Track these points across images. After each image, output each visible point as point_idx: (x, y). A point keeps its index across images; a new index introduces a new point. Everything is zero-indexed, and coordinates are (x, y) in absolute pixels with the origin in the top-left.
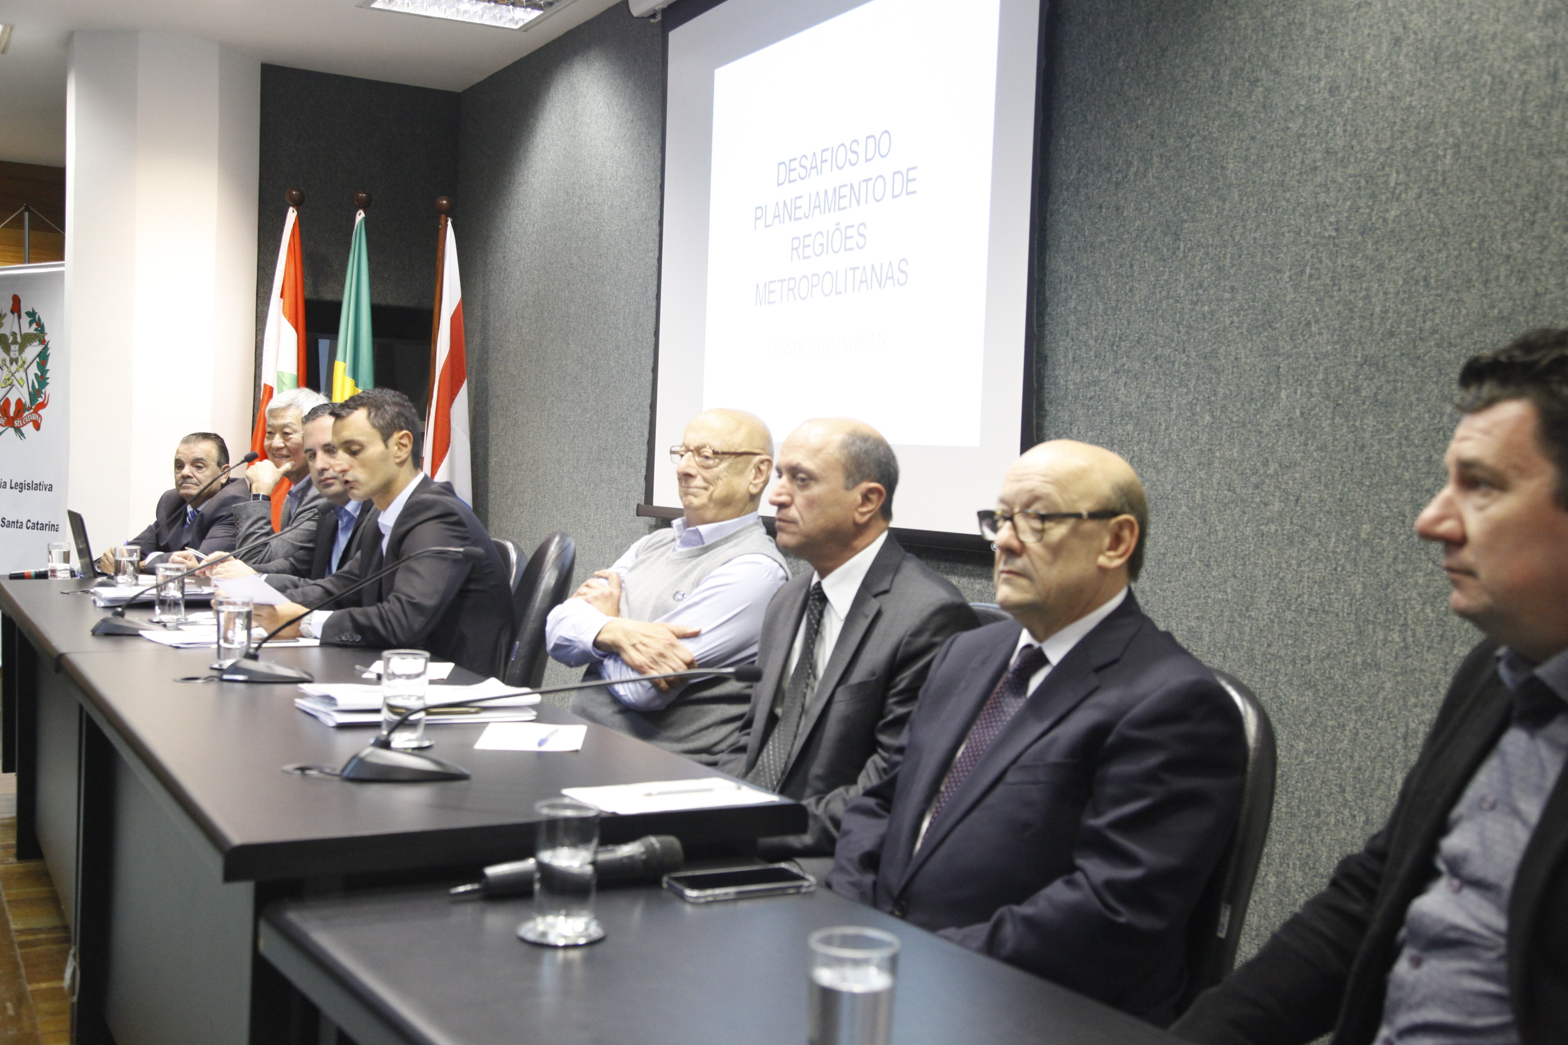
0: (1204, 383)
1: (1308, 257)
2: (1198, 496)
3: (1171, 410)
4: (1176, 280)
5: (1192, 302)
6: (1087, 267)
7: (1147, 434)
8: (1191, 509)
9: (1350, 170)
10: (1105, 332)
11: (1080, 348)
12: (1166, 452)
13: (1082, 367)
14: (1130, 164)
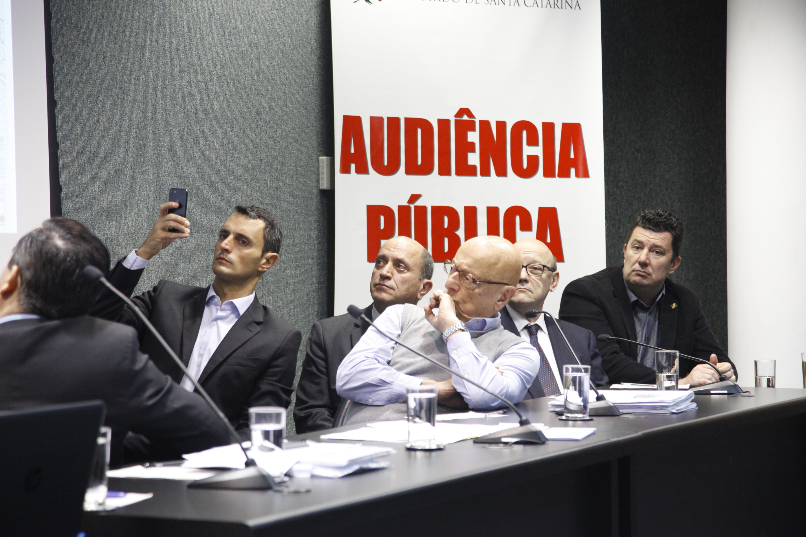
0: (143, 191)
1: (186, 121)
3: (127, 206)
4: (124, 120)
5: (133, 137)
6: (68, 97)
7: (114, 223)
10: (83, 147)
11: (67, 158)
12: (126, 234)
13: (69, 172)
14: (91, 31)
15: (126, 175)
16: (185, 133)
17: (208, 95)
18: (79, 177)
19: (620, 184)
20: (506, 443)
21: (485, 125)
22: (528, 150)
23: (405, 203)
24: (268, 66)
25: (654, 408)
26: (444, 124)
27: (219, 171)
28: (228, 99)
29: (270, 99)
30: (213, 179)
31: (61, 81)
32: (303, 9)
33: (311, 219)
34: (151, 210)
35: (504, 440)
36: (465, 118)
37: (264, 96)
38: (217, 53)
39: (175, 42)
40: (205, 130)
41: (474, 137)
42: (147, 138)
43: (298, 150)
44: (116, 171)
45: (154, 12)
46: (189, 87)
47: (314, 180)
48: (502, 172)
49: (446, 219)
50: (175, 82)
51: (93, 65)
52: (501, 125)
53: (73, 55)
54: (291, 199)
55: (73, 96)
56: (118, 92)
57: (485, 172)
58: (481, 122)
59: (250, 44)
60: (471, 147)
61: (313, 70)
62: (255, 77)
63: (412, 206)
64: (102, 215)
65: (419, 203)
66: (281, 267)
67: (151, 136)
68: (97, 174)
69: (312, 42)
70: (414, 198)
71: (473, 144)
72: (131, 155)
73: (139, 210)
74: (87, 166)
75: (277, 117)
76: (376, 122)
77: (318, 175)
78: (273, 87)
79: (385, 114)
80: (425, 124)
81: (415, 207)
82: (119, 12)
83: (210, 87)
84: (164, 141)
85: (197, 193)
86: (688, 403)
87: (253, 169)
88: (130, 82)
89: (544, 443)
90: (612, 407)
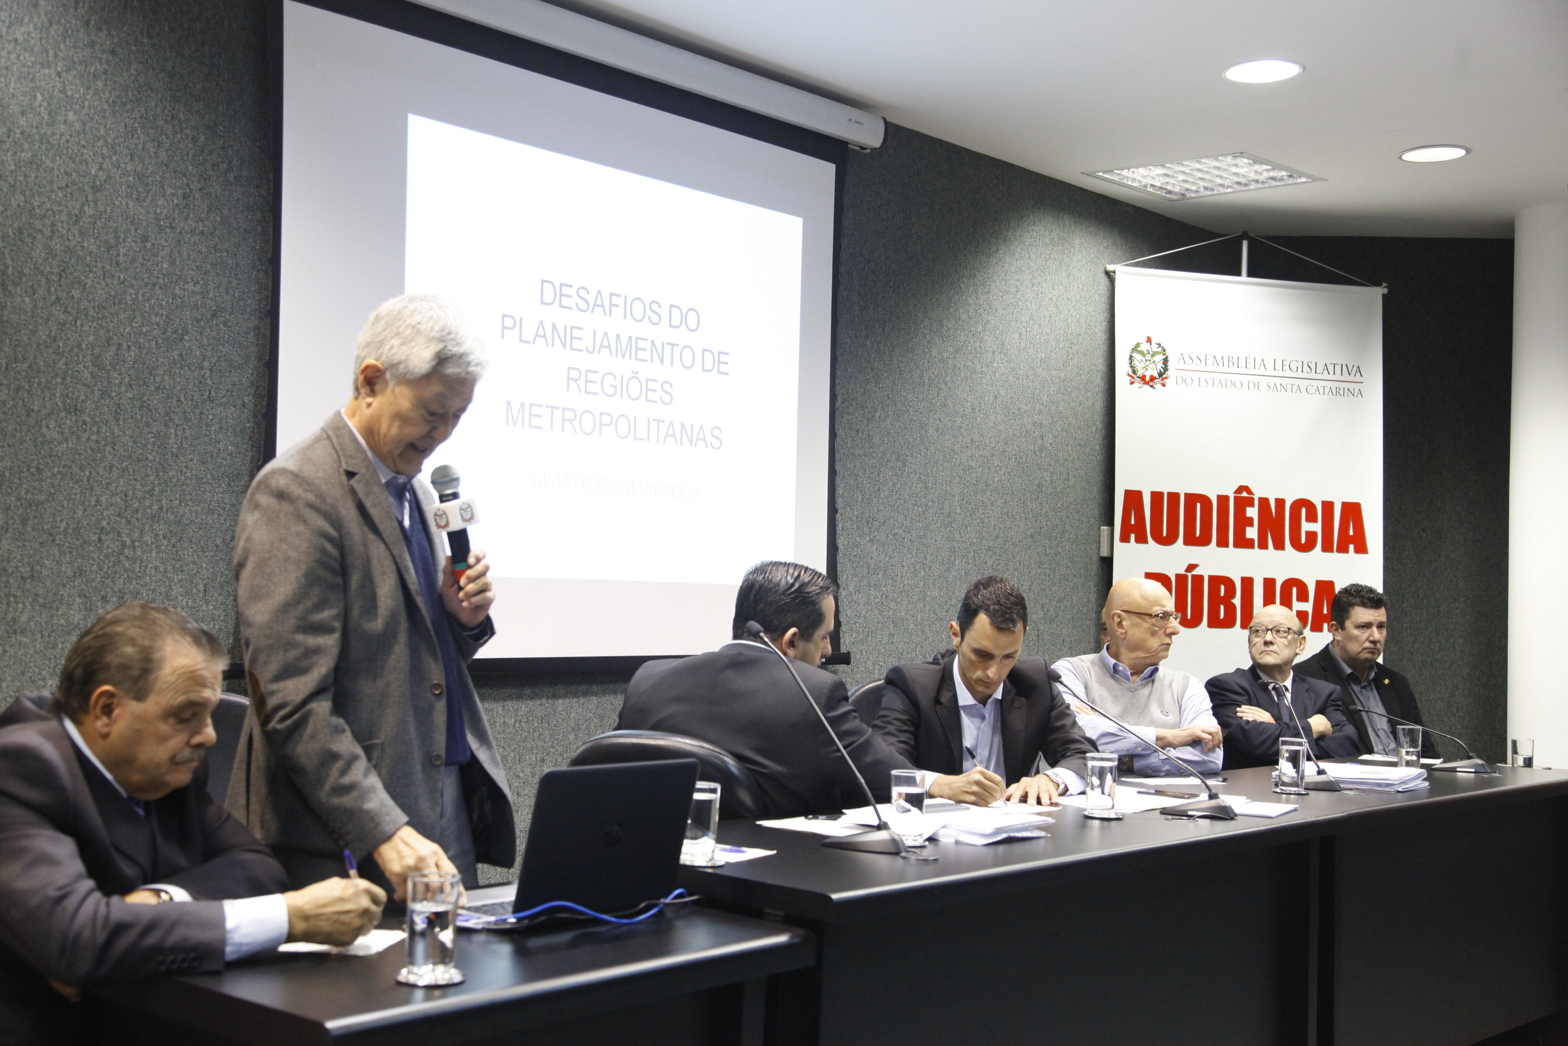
1: (965, 492)
2: (919, 618)
3: (903, 567)
4: (904, 490)
5: (913, 505)
6: (849, 468)
7: (890, 581)
8: (916, 626)
9: (981, 453)
10: (863, 513)
11: (847, 522)
12: (901, 592)
13: (847, 534)
14: (876, 410)
15: (904, 539)
16: (965, 502)
17: (989, 469)
18: (858, 539)
19: (1405, 561)
20: (1191, 816)
21: (1264, 502)
22: (1306, 527)
23: (1182, 572)
24: (1051, 444)
25: (1379, 785)
26: (1223, 500)
27: (997, 537)
28: (1009, 473)
29: (1052, 473)
30: (991, 545)
31: (844, 454)
32: (1089, 394)
33: (1091, 583)
34: (927, 570)
35: (1190, 813)
36: (1244, 494)
37: (1047, 470)
38: (1000, 431)
39: (959, 421)
40: (985, 500)
41: (1252, 512)
42: (926, 505)
43: (1079, 520)
44: (894, 535)
45: (938, 394)
46: (970, 462)
47: (1094, 548)
48: (1279, 546)
49: (1222, 588)
50: (956, 457)
51: (876, 440)
52: (1280, 503)
53: (858, 431)
54: (1070, 564)
55: (855, 467)
56: (899, 464)
57: (1263, 545)
58: (1260, 499)
59: (1034, 424)
60: (1250, 522)
61: (1097, 448)
62: (1038, 454)
63: (1189, 575)
64: (878, 574)
65: (1196, 572)
66: (1058, 626)
67: (930, 504)
68: (874, 537)
69: (1098, 423)
70: (1191, 567)
71: (1251, 519)
72: (909, 520)
73: (915, 570)
74: (866, 530)
75: (1059, 490)
76: (1157, 497)
77: (1099, 543)
78: (1055, 462)
79: (1166, 488)
80: (1205, 500)
81: (1193, 576)
82: (904, 394)
83: (992, 462)
84: (943, 509)
85: (974, 556)
86: (1419, 781)
87: (1032, 536)
88: (912, 455)
89: (1232, 819)
90: (1332, 781)
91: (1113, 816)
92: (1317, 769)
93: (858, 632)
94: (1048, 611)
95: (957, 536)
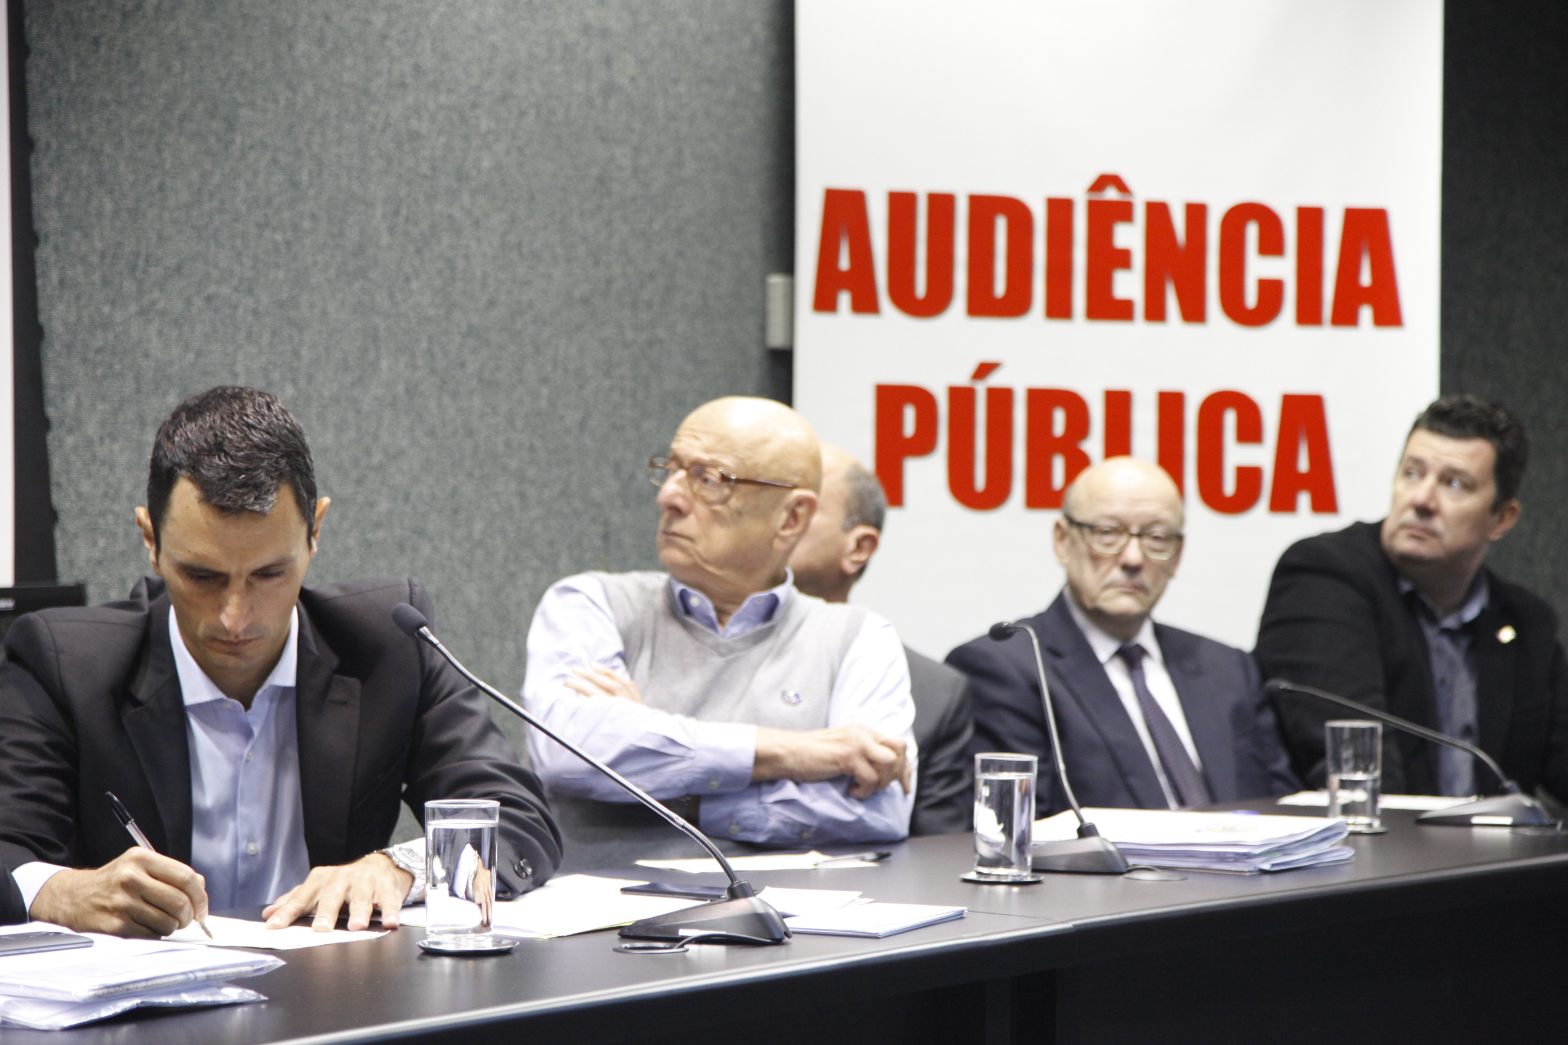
0: (282, 343)
1: (402, 195)
4: (233, 189)
5: (258, 225)
9: (443, 99)
10: (119, 245)
13: (78, 298)
15: (235, 308)
16: (401, 220)
17: (466, 138)
18: (106, 309)
21: (1158, 211)
22: (1258, 267)
23: (962, 379)
24: (633, 79)
25: (1221, 857)
26: (1060, 208)
27: (492, 303)
28: (520, 150)
29: (637, 150)
30: (475, 320)
31: (59, 99)
34: (302, 383)
36: (1111, 194)
37: (622, 142)
38: (493, 47)
39: (379, 20)
40: (458, 214)
41: (1130, 236)
42: (296, 227)
43: (710, 261)
44: (208, 298)
46: (414, 120)
47: (752, 328)
48: (1194, 312)
49: (1059, 415)
50: (375, 108)
51: (150, 64)
52: (1196, 213)
53: (96, 43)
55: (90, 131)
56: (216, 125)
57: (1155, 312)
58: (1149, 205)
59: (586, 29)
60: (1124, 259)
61: (757, 87)
62: (598, 102)
63: (980, 387)
64: (165, 394)
65: (996, 380)
67: (306, 224)
68: (153, 303)
70: (984, 370)
71: (1127, 252)
72: (249, 262)
74: (129, 286)
75: (655, 189)
76: (901, 204)
77: (763, 315)
78: (644, 123)
79: (922, 183)
80: (1016, 210)
81: (989, 389)
83: (473, 121)
84: (341, 235)
85: (430, 351)
87: (585, 301)
88: (252, 105)
89: (778, 942)
90: (1109, 853)
91: (488, 945)
92: (1078, 824)
93: (112, 535)
94: (632, 477)
95: (381, 299)
